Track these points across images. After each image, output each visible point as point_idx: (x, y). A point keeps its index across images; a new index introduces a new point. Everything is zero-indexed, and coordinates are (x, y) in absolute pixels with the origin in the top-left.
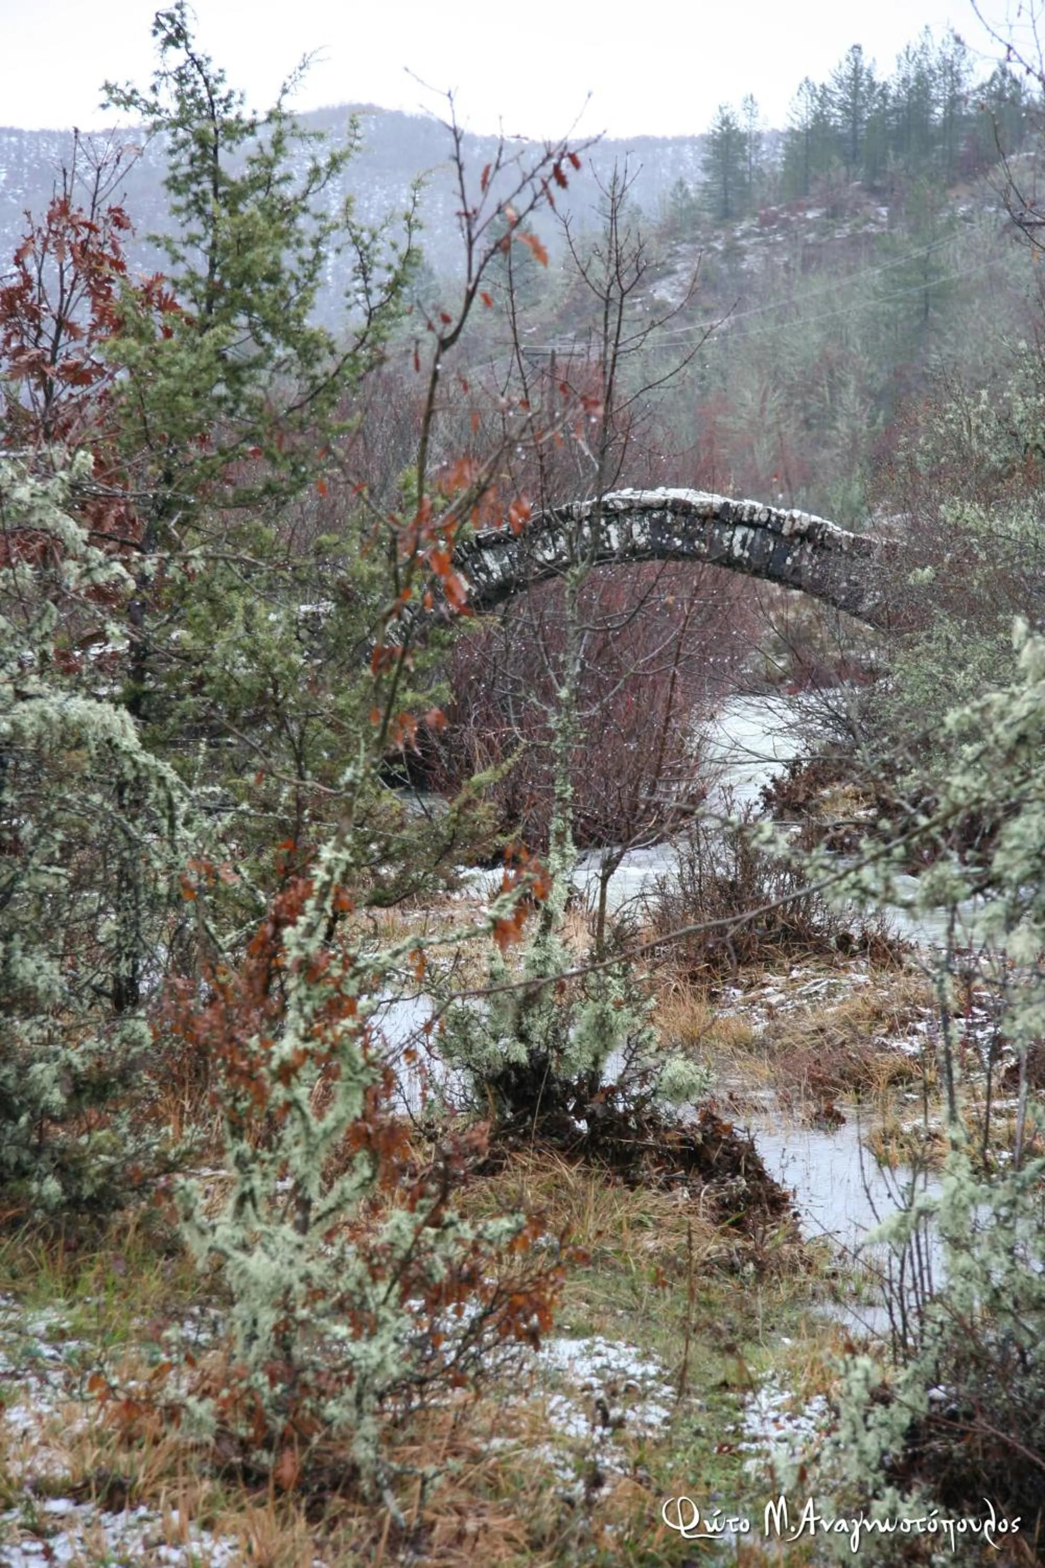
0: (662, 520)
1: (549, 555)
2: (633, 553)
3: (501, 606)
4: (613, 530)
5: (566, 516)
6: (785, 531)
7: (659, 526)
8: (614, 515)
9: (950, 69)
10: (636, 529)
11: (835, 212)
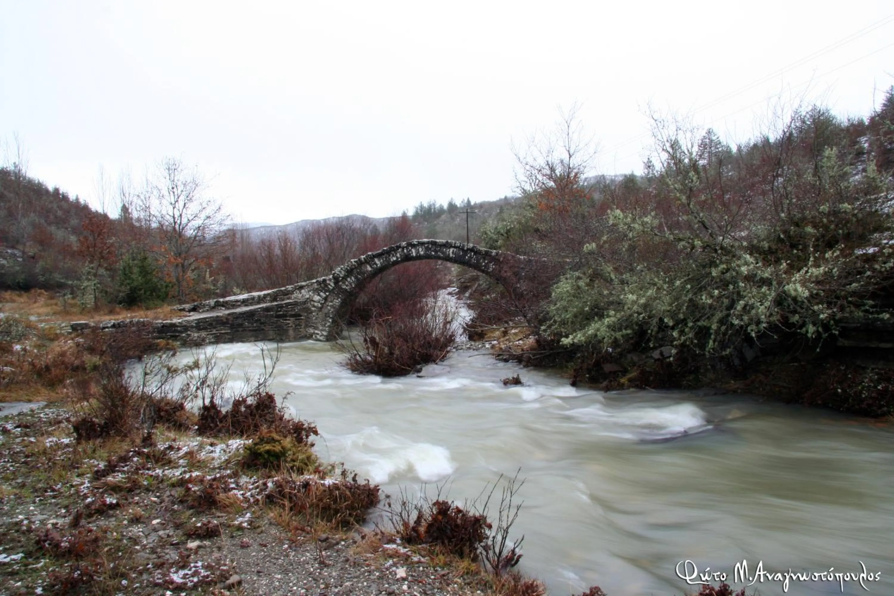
0: (428, 247)
1: (395, 259)
2: (419, 257)
3: (380, 275)
4: (413, 250)
5: (398, 247)
6: (465, 249)
7: (427, 249)
8: (413, 246)
9: (434, 205)
10: (420, 249)
11: (419, 223)
